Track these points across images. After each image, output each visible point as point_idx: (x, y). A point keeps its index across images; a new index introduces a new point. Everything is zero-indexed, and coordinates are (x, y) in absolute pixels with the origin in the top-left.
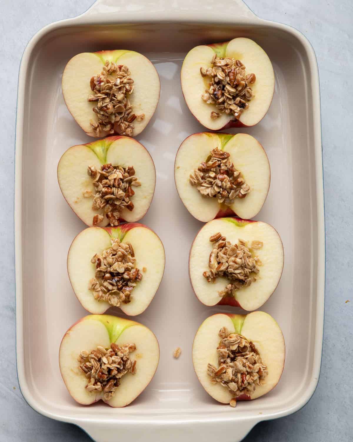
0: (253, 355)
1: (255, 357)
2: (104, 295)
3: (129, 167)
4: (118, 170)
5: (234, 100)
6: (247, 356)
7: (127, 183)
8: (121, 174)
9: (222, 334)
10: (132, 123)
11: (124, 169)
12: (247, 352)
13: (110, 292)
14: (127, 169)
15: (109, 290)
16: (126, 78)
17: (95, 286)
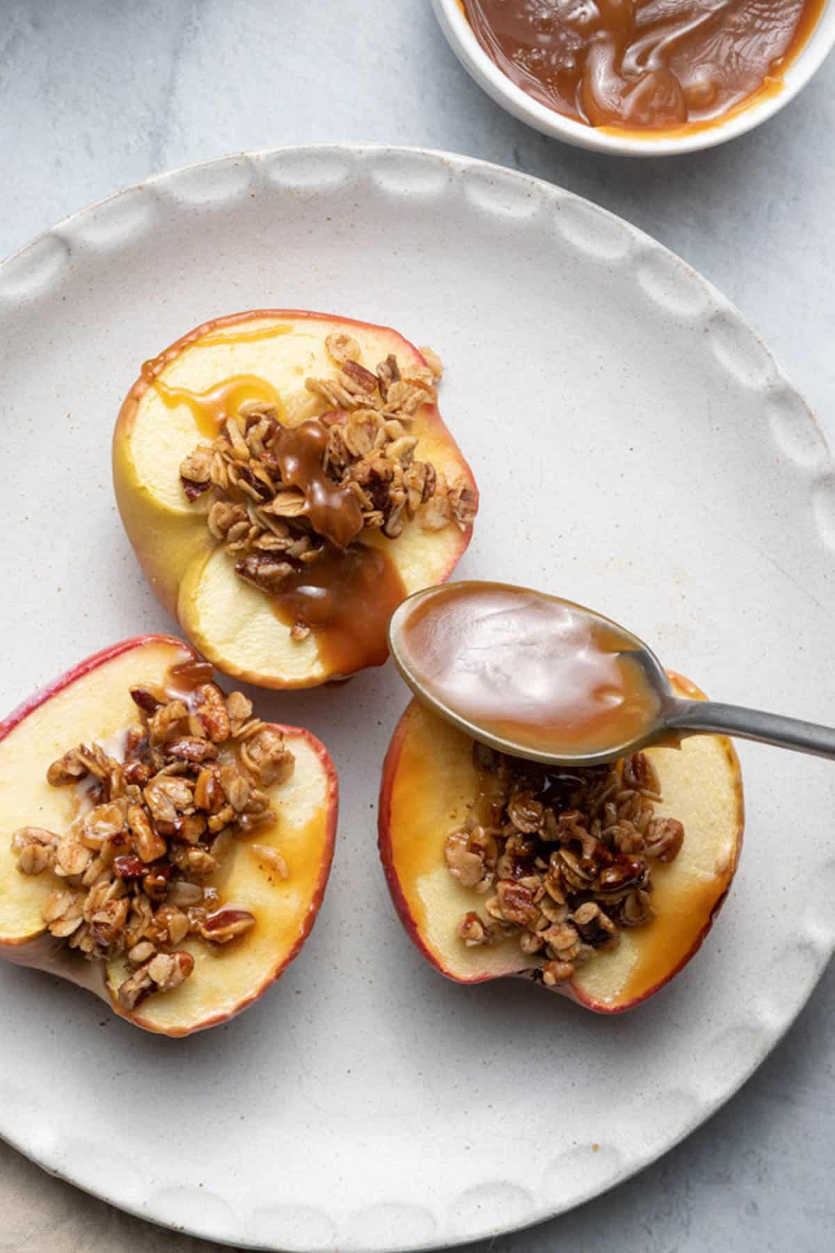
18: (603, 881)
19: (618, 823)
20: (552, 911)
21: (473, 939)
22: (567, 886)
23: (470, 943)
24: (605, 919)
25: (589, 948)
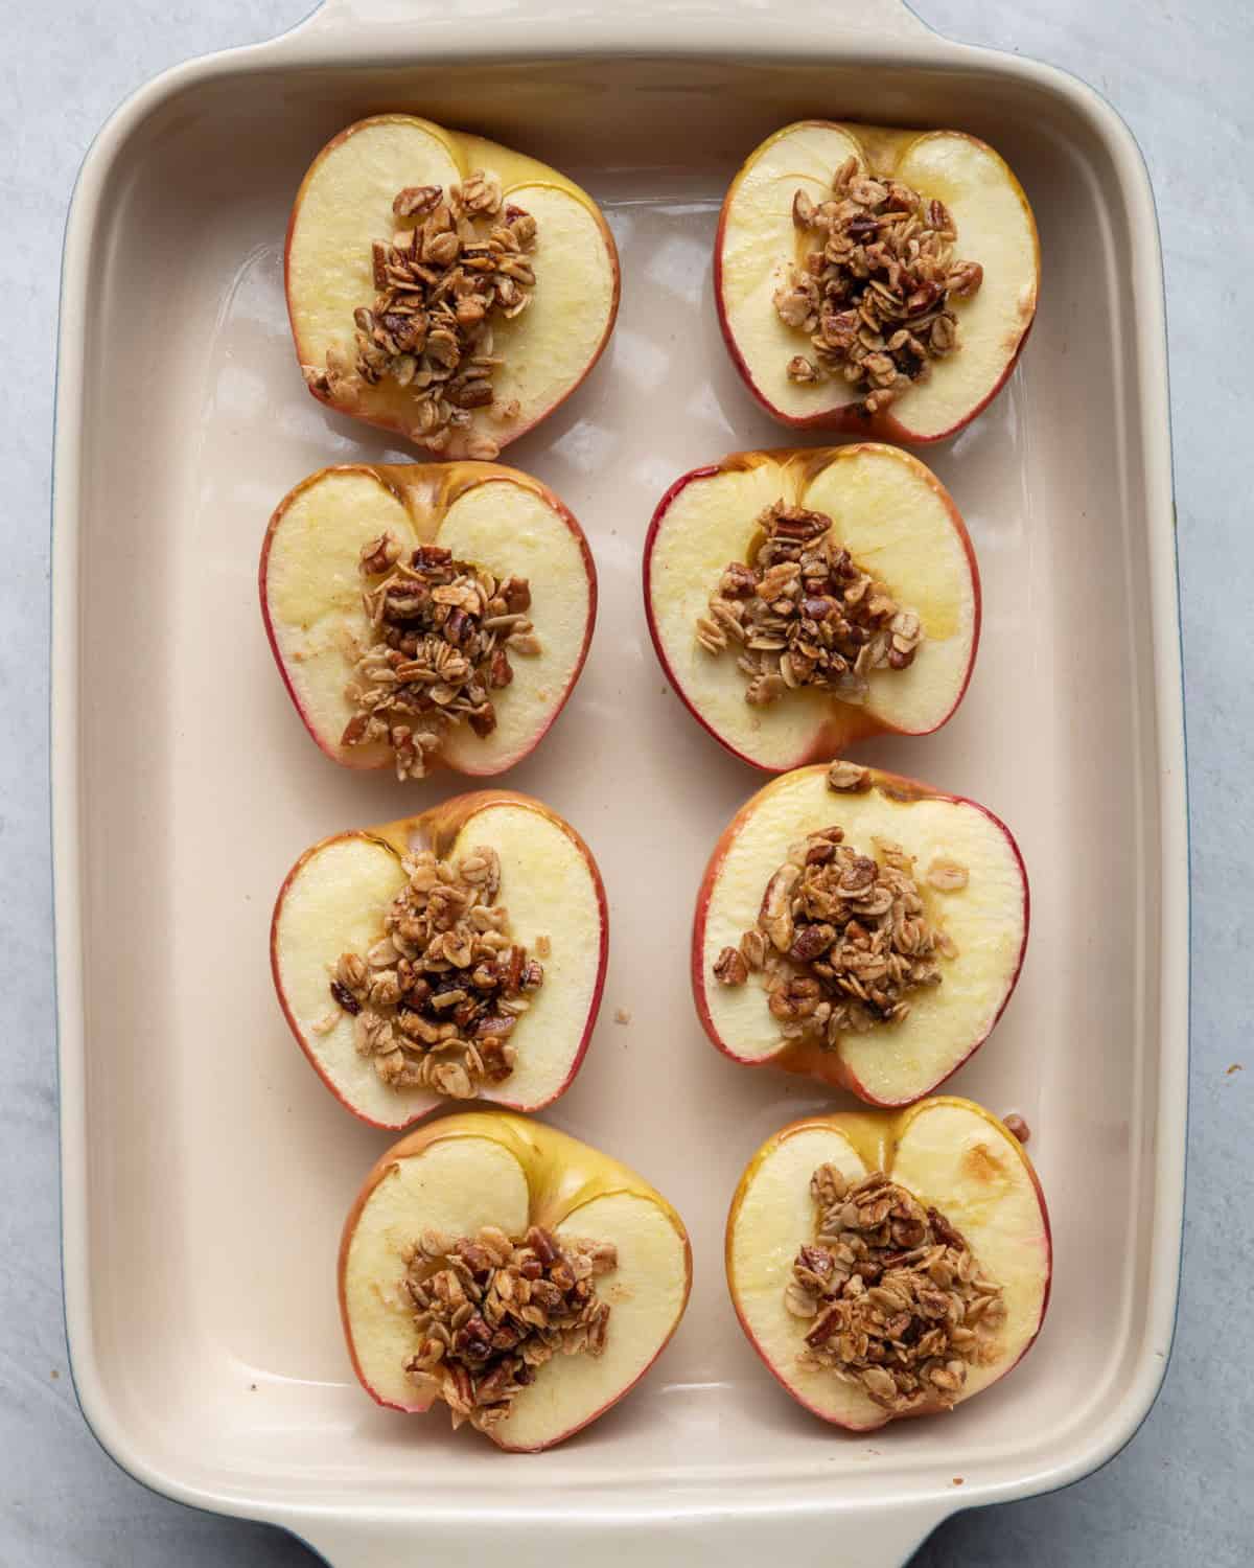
0: (945, 1257)
1: (955, 1264)
2: (412, 1064)
3: (512, 580)
4: (471, 583)
5: (886, 342)
6: (926, 1265)
7: (490, 635)
8: (478, 600)
9: (823, 1190)
10: (467, 412)
11: (497, 583)
12: (924, 1250)
13: (433, 1049)
14: (505, 585)
15: (427, 1046)
16: (514, 258)
17: (378, 1035)
18: (910, 306)
19: (920, 256)
20: (870, 341)
21: (804, 375)
22: (880, 314)
23: (799, 378)
24: (916, 344)
25: (905, 377)
